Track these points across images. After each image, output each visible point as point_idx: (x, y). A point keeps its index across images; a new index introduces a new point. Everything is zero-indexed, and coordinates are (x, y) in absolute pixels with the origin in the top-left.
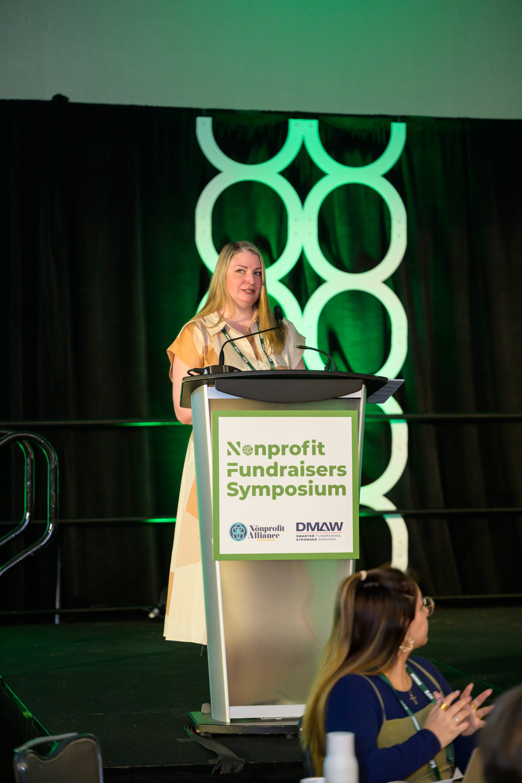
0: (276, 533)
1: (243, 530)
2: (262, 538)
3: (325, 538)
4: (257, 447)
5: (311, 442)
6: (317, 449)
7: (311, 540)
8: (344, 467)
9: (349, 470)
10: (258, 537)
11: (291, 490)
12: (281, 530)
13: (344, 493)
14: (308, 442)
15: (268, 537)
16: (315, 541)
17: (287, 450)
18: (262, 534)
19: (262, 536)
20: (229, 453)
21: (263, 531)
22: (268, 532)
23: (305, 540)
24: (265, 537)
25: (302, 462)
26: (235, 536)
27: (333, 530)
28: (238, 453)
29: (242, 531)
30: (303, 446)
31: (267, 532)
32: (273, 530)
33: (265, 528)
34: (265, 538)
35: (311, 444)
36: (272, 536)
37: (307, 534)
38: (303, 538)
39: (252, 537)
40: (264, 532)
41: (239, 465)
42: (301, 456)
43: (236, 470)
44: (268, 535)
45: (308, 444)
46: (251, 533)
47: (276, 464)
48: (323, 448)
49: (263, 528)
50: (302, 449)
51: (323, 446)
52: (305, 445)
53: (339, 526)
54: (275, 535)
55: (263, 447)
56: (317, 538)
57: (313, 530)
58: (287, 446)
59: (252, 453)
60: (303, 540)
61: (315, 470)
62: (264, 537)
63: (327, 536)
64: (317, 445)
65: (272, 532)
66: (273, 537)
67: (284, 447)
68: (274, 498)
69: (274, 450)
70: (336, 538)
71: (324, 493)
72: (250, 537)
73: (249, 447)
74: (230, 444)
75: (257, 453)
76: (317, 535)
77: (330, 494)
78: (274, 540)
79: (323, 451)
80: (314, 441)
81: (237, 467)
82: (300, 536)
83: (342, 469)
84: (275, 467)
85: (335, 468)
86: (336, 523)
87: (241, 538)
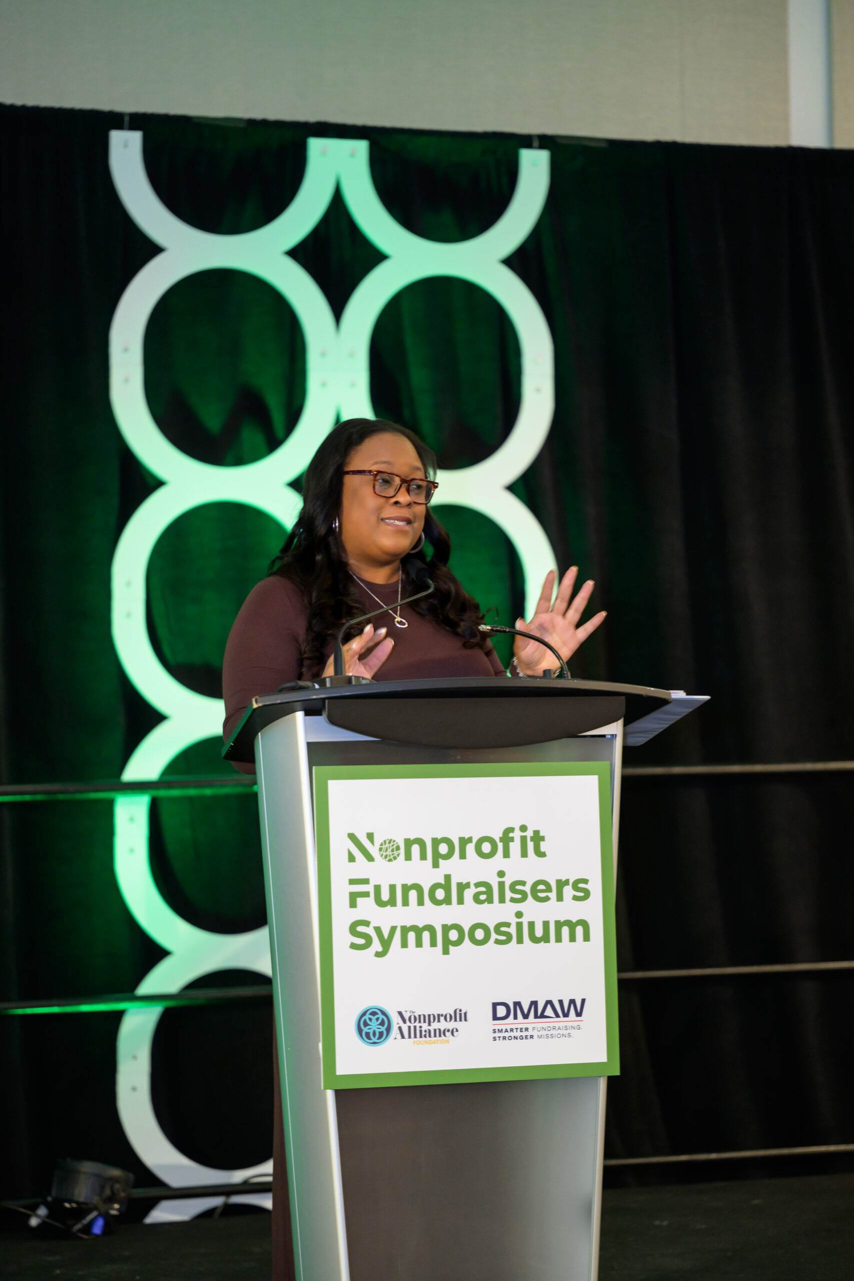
0: (451, 1025)
1: (383, 1020)
2: (424, 1039)
3: (549, 1033)
4: (409, 843)
5: (517, 831)
6: (530, 845)
7: (521, 1038)
8: (586, 881)
9: (596, 887)
10: (415, 1037)
11: (479, 934)
12: (461, 1020)
13: (587, 938)
14: (511, 830)
15: (435, 1036)
16: (530, 1040)
17: (470, 848)
18: (423, 1029)
19: (423, 1033)
20: (352, 858)
21: (425, 1022)
22: (435, 1025)
23: (510, 1038)
24: (430, 1036)
25: (501, 874)
26: (368, 1035)
27: (566, 1015)
28: (370, 858)
29: (382, 1024)
30: (501, 840)
31: (432, 1024)
32: (446, 1019)
33: (429, 1016)
34: (428, 1039)
35: (517, 835)
36: (442, 1033)
37: (514, 1027)
38: (507, 1035)
39: (403, 1037)
40: (427, 1024)
41: (373, 882)
42: (498, 861)
43: (366, 894)
44: (435, 1030)
45: (511, 835)
46: (400, 1028)
47: (448, 878)
48: (542, 843)
49: (424, 1016)
50: (500, 846)
51: (543, 839)
52: (506, 838)
53: (576, 1008)
54: (448, 1031)
55: (421, 842)
56: (535, 1033)
57: (526, 1016)
58: (470, 840)
59: (398, 855)
60: (507, 1039)
61: (527, 888)
62: (427, 1035)
63: (554, 1028)
64: (531, 837)
65: (443, 1025)
66: (445, 1035)
67: (464, 842)
68: (446, 952)
69: (443, 849)
70: (571, 1031)
71: (545, 938)
72: (399, 1036)
73: (392, 844)
74: (352, 837)
75: (408, 857)
76: (534, 1029)
77: (559, 939)
78: (448, 1042)
79: (542, 849)
80: (523, 828)
81: (369, 888)
82: (500, 1031)
83: (581, 885)
84: (447, 886)
85: (568, 884)
86: (572, 1002)
87: (379, 1038)
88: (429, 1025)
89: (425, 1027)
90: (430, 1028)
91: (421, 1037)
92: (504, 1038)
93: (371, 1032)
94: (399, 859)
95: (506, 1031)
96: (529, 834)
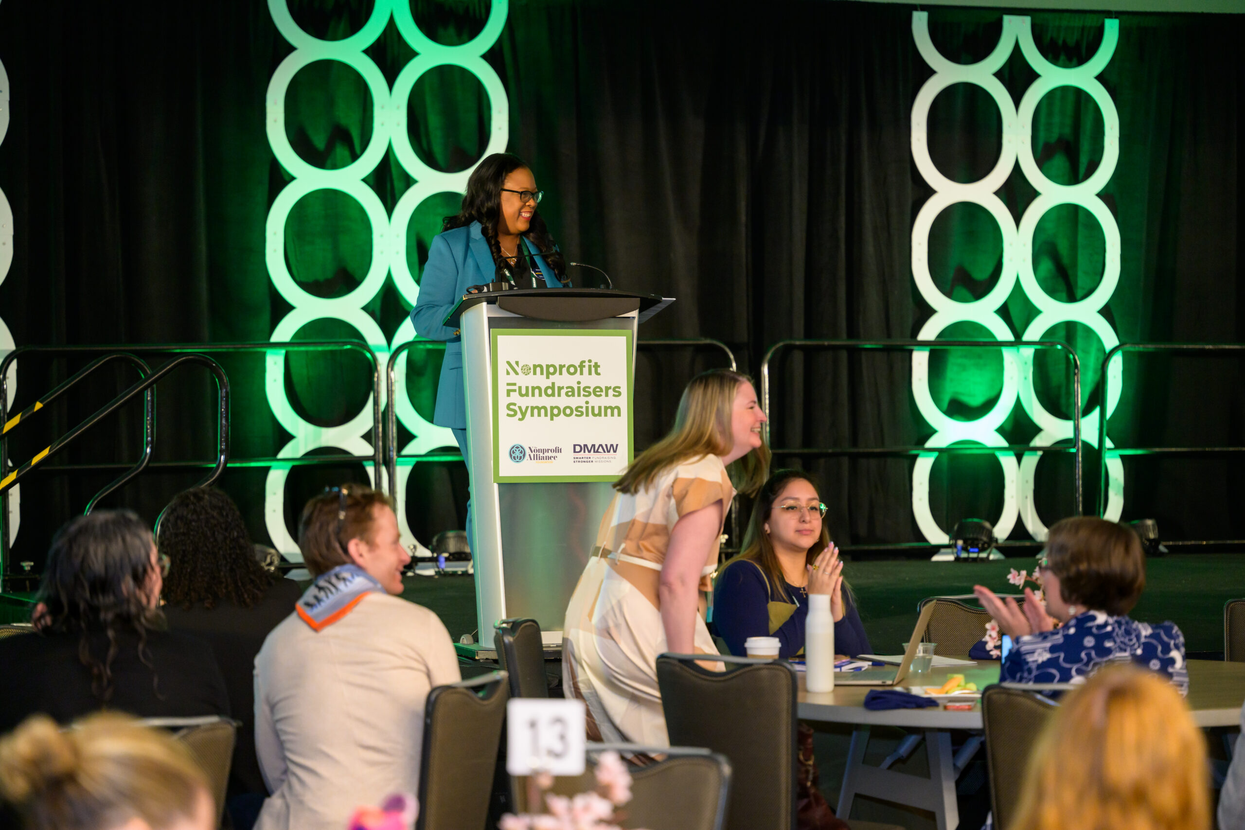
0: (554, 454)
3: (601, 460)
4: (535, 367)
5: (586, 362)
6: (593, 369)
7: (587, 462)
8: (619, 388)
9: (624, 390)
10: (537, 459)
11: (568, 411)
12: (558, 452)
13: (619, 415)
14: (584, 362)
15: (546, 459)
16: (591, 463)
17: (564, 370)
18: (541, 456)
19: (541, 458)
20: (508, 373)
21: (541, 452)
22: (546, 454)
23: (582, 462)
24: (544, 459)
25: (579, 383)
27: (609, 451)
28: (517, 373)
29: (521, 452)
30: (579, 366)
32: (551, 451)
33: (544, 450)
34: (542, 460)
35: (587, 364)
36: (550, 458)
37: (584, 456)
38: (580, 460)
39: (531, 459)
41: (518, 385)
42: (578, 376)
43: (514, 391)
44: (546, 457)
45: (584, 364)
46: (530, 455)
47: (553, 384)
48: (598, 368)
49: (541, 450)
50: (579, 369)
51: (599, 366)
52: (582, 365)
53: (613, 448)
54: (553, 457)
55: (541, 366)
56: (594, 460)
57: (589, 452)
58: (564, 366)
59: (530, 372)
61: (591, 390)
63: (603, 458)
65: (550, 454)
67: (561, 367)
68: (551, 419)
69: (551, 370)
70: (611, 460)
71: (599, 414)
72: (529, 459)
73: (527, 367)
74: (508, 363)
75: (535, 373)
76: (593, 458)
77: (606, 415)
78: (552, 462)
79: (599, 372)
80: (590, 361)
81: (516, 388)
82: (577, 458)
83: (617, 389)
84: (553, 388)
85: (611, 389)
86: (612, 445)
87: (520, 459)
88: (543, 454)
89: (541, 455)
90: (544, 455)
91: (539, 459)
92: (579, 462)
93: (516, 456)
94: (530, 374)
95: (580, 458)
96: (593, 364)
